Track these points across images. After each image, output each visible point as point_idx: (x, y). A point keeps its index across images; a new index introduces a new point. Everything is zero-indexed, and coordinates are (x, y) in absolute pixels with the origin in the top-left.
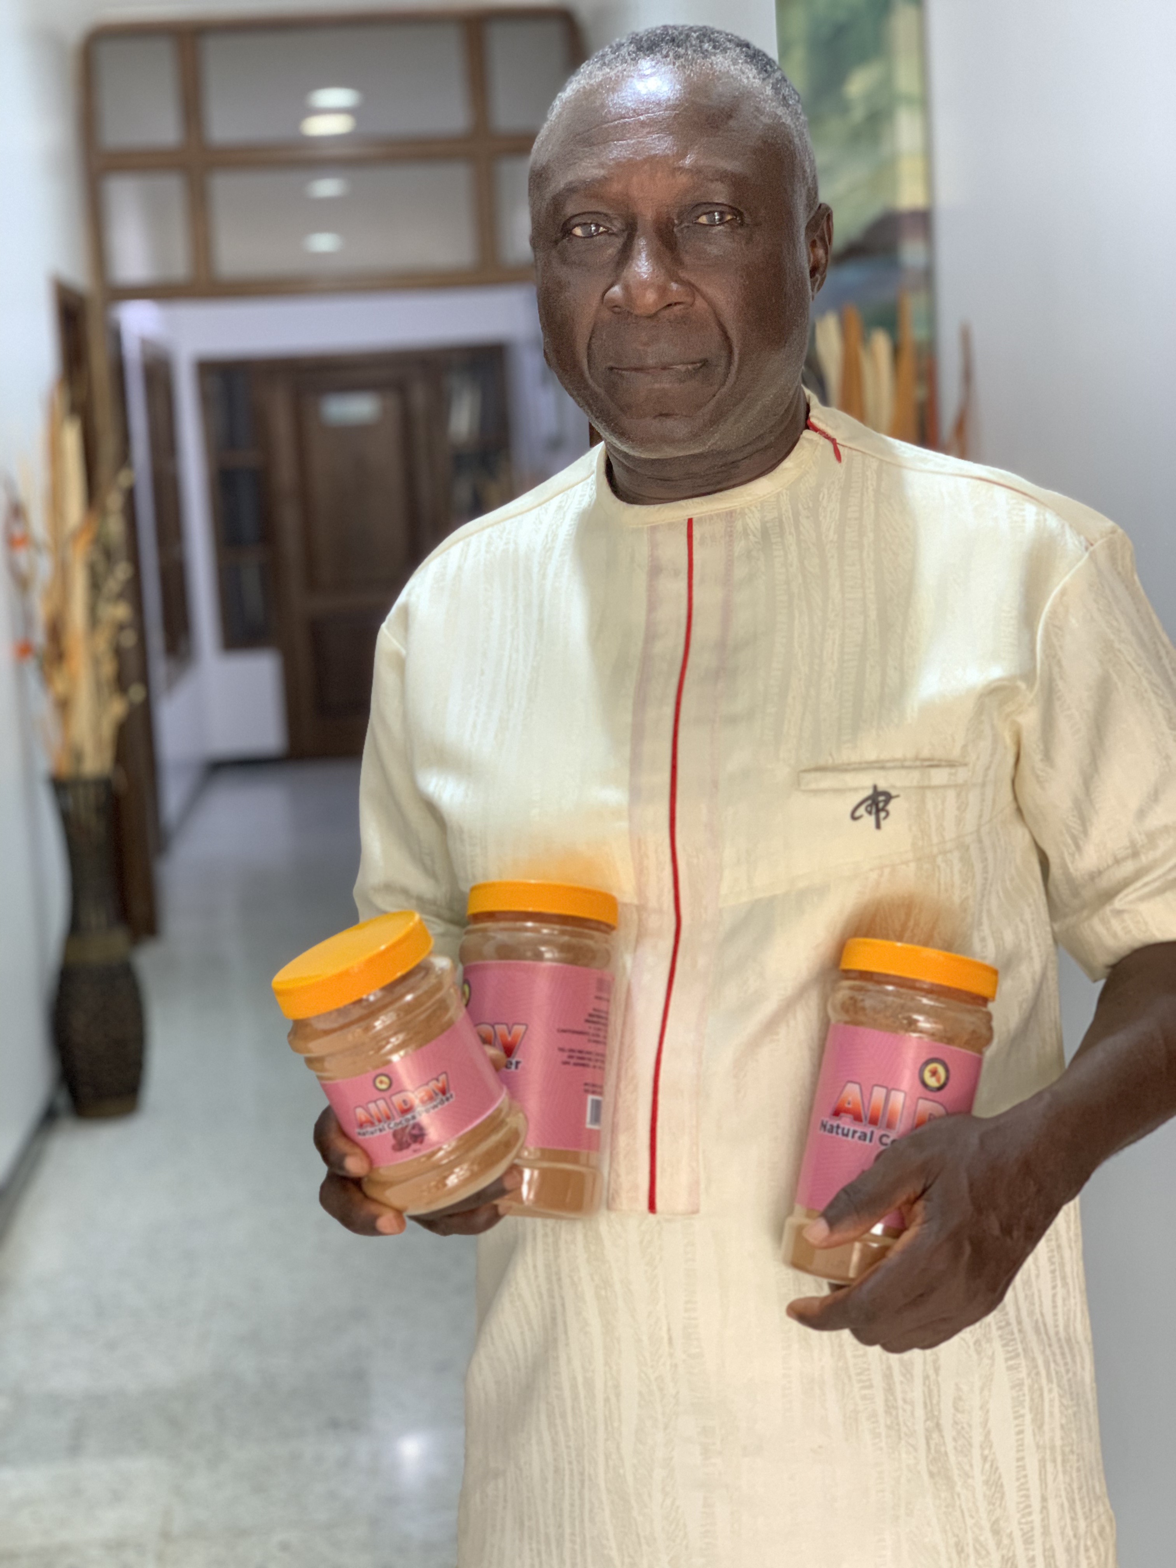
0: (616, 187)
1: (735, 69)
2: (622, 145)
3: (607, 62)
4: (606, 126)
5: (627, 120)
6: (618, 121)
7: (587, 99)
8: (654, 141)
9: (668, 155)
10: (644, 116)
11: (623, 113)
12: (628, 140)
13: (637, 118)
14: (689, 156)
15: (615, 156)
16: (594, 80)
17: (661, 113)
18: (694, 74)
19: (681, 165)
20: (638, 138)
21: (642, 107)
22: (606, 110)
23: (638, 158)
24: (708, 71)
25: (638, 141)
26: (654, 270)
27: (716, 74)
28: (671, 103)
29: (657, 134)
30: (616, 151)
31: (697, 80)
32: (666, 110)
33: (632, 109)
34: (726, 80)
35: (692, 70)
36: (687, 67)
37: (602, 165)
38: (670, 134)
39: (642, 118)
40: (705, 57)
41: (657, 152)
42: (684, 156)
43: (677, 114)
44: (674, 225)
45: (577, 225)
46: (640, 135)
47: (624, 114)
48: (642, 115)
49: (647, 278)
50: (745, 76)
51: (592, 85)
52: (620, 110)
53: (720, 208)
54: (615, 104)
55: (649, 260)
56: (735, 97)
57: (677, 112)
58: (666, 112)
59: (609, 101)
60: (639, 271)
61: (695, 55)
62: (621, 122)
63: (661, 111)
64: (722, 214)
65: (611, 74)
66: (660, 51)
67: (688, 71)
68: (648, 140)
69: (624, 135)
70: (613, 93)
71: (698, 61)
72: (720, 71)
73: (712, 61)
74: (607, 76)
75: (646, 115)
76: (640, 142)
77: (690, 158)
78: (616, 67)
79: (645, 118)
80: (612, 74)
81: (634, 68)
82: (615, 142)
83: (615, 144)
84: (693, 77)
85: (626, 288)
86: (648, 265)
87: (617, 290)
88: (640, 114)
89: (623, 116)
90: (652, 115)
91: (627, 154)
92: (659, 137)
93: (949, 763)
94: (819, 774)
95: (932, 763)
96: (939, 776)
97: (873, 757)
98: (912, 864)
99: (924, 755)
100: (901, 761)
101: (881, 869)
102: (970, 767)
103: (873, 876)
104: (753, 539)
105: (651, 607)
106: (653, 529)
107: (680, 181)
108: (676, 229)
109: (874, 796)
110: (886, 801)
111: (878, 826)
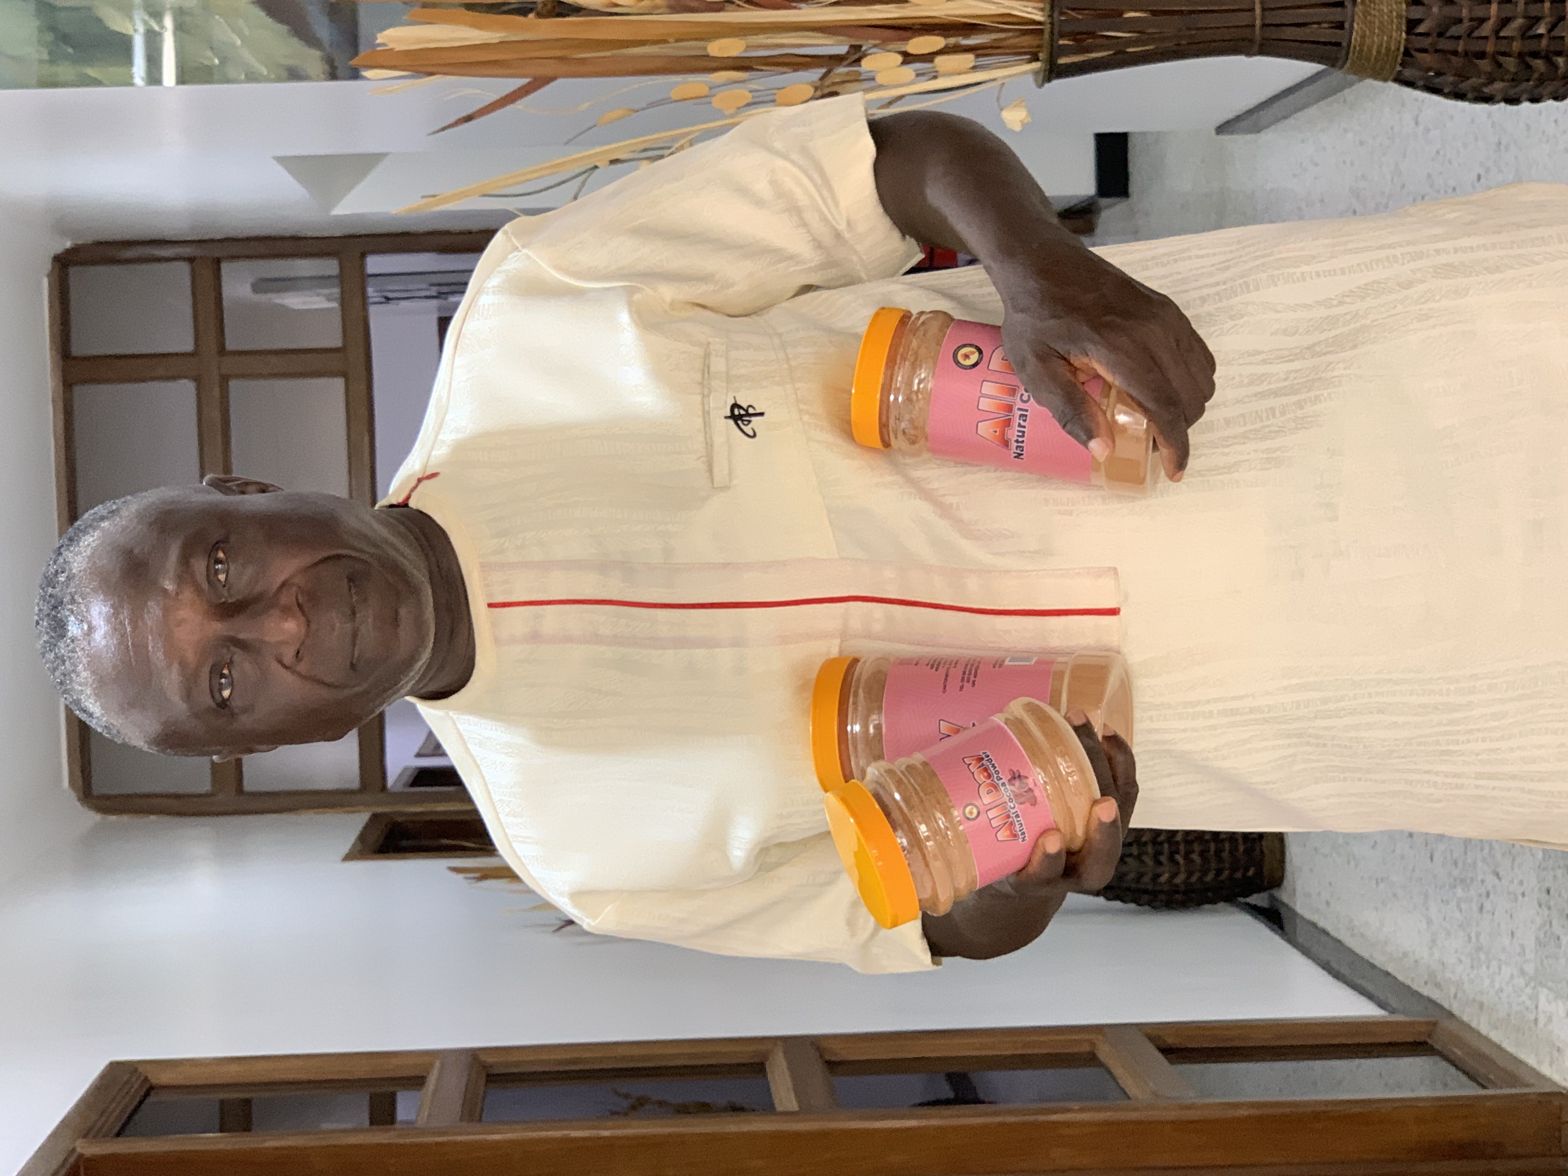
2: (153, 647)
4: (134, 663)
5: (129, 644)
6: (130, 651)
8: (151, 617)
9: (164, 604)
11: (123, 648)
12: (149, 641)
13: (128, 634)
14: (165, 586)
15: (162, 654)
16: (87, 677)
18: (89, 585)
19: (174, 592)
20: (146, 632)
21: (118, 630)
22: (119, 664)
24: (87, 574)
27: (89, 567)
28: (116, 603)
29: (144, 614)
30: (157, 652)
31: (95, 581)
32: (123, 607)
33: (120, 638)
34: (95, 557)
35: (86, 587)
36: (83, 592)
37: (169, 668)
38: (145, 602)
40: (73, 578)
41: (160, 613)
42: (165, 592)
43: (127, 598)
45: (222, 695)
48: (126, 629)
50: (91, 543)
52: (120, 650)
53: (212, 565)
56: (111, 550)
59: (111, 661)
63: (123, 612)
64: (218, 562)
66: (65, 616)
67: (87, 591)
68: (149, 622)
69: (143, 646)
70: (103, 657)
71: (77, 582)
72: (87, 564)
73: (77, 572)
75: (126, 626)
76: (151, 631)
79: (129, 627)
82: (149, 654)
84: (92, 585)
88: (124, 631)
89: (126, 647)
90: (126, 620)
91: (161, 642)
92: (147, 613)
93: (707, 356)
94: (716, 470)
95: (706, 369)
96: (718, 365)
97: (700, 421)
98: (798, 385)
99: (698, 376)
100: (703, 396)
101: (800, 411)
102: (710, 340)
103: (806, 418)
104: (506, 545)
105: (569, 639)
106: (497, 641)
107: (188, 593)
108: (230, 601)
109: (735, 418)
110: (740, 407)
111: (762, 414)
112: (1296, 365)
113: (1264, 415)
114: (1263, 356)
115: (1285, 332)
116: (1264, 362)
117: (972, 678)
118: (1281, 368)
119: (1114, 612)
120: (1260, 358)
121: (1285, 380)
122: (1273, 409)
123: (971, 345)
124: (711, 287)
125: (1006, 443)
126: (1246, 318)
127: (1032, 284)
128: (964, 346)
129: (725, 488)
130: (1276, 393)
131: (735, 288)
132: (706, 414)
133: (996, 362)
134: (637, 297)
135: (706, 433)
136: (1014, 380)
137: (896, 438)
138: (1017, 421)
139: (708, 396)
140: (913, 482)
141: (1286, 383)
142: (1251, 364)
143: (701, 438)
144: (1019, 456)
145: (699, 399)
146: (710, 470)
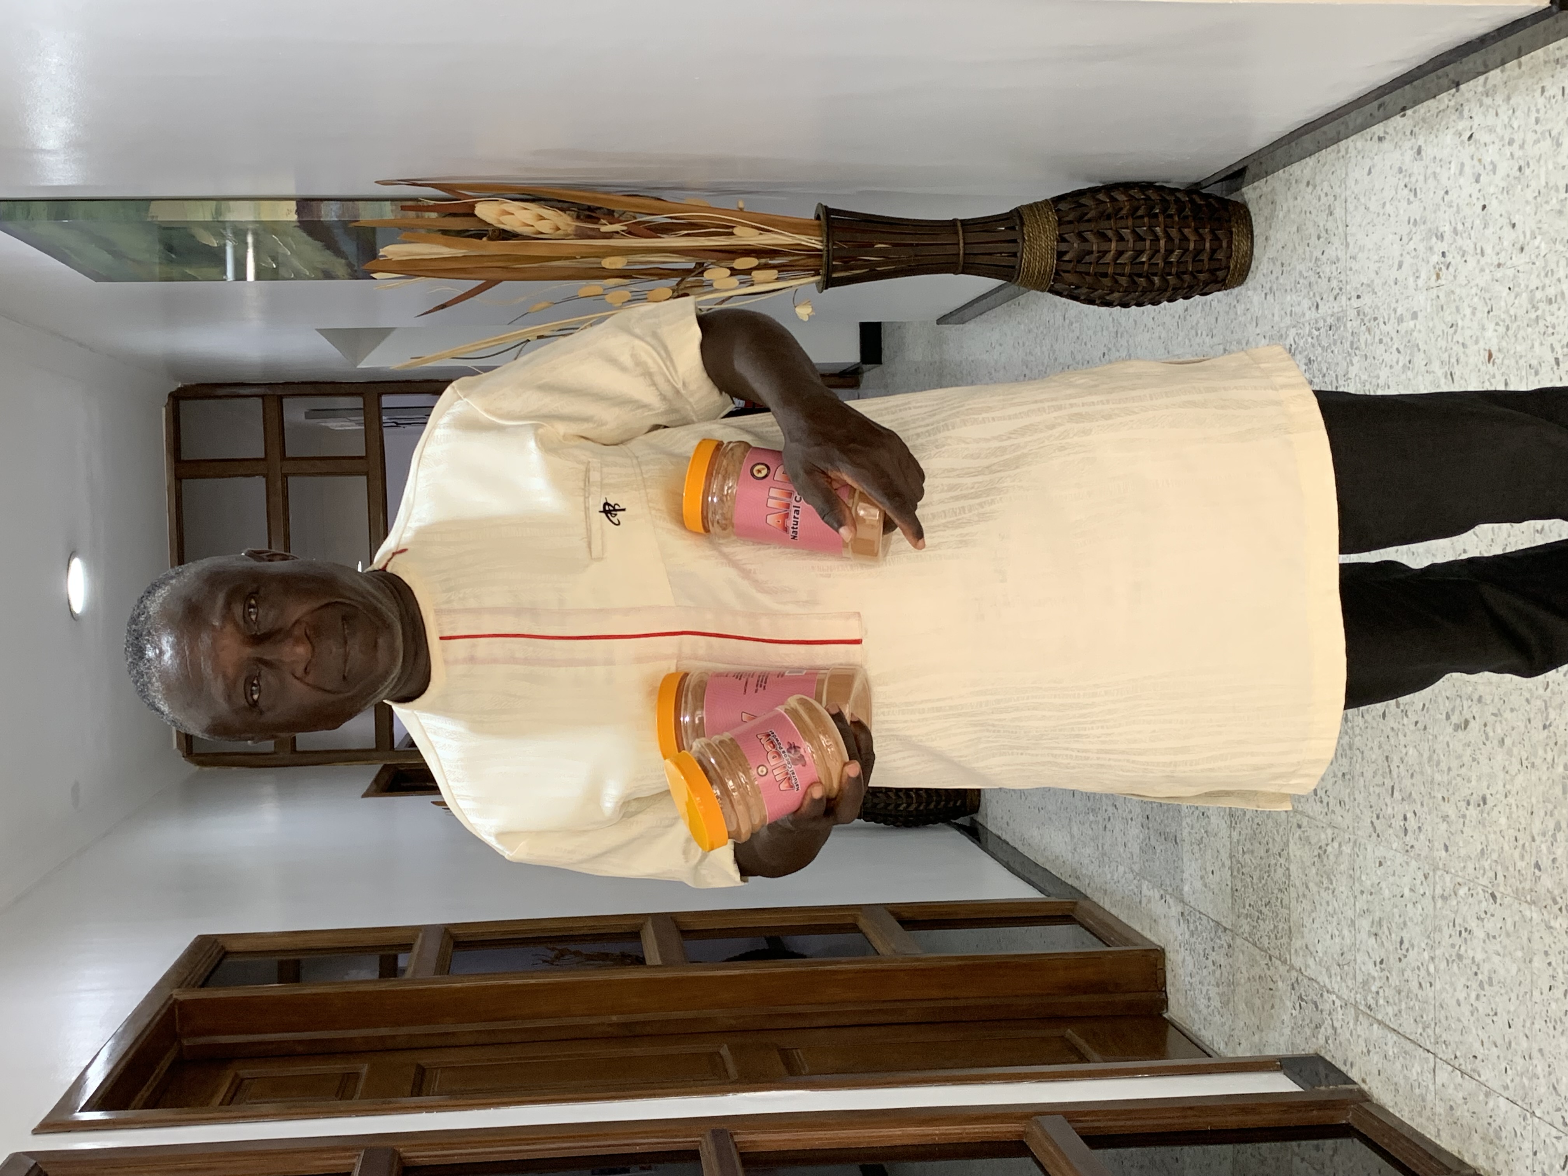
1: (158, 601)
2: (204, 665)
4: (190, 675)
5: (187, 663)
7: (172, 691)
8: (203, 645)
9: (212, 635)
10: (185, 653)
11: (182, 664)
12: (201, 661)
13: (187, 657)
14: (214, 623)
15: (211, 670)
18: (160, 622)
19: (219, 627)
20: (200, 655)
21: (180, 654)
22: (180, 676)
23: (212, 655)
24: (158, 616)
25: (202, 655)
26: (285, 645)
27: (161, 610)
28: (179, 634)
29: (198, 643)
30: (207, 668)
31: (165, 620)
33: (180, 661)
34: (166, 605)
35: (158, 624)
36: (155, 628)
37: (215, 679)
38: (199, 634)
40: (149, 618)
41: (210, 642)
42: (213, 627)
43: (186, 630)
44: (256, 635)
46: (198, 654)
50: (163, 595)
51: (163, 688)
52: (181, 666)
53: (247, 609)
54: (177, 671)
56: (177, 600)
57: (184, 630)
58: (184, 637)
59: (175, 676)
61: (148, 624)
62: (189, 667)
63: (183, 642)
64: (251, 606)
66: (142, 646)
67: (158, 626)
68: (201, 647)
69: (197, 664)
70: (169, 673)
71: (151, 623)
72: (159, 608)
73: (152, 614)
74: (157, 678)
75: (185, 651)
76: (203, 653)
80: (156, 675)
81: (153, 661)
83: (203, 669)
84: (162, 623)
88: (183, 655)
89: (185, 665)
90: (185, 647)
91: (209, 662)
92: (200, 641)
93: (587, 471)
94: (593, 546)
95: (587, 479)
96: (595, 476)
97: (583, 513)
98: (648, 490)
99: (581, 484)
100: (585, 498)
101: (650, 507)
102: (590, 460)
103: (653, 512)
104: (453, 597)
105: (495, 661)
106: (446, 662)
107: (229, 628)
108: (258, 634)
109: (605, 511)
110: (609, 505)
111: (624, 510)
112: (980, 478)
113: (958, 511)
114: (958, 472)
115: (971, 457)
116: (958, 476)
117: (763, 684)
118: (968, 481)
119: (858, 642)
120: (955, 473)
121: (973, 488)
122: (963, 508)
123: (762, 464)
124: (591, 425)
125: (786, 529)
126: (946, 447)
127: (802, 423)
128: (758, 464)
129: (599, 559)
130: (965, 497)
131: (608, 426)
132: (587, 509)
133: (779, 475)
134: (540, 431)
135: (587, 523)
136: (791, 487)
137: (713, 525)
138: (792, 514)
139: (589, 498)
140: (725, 556)
141: (972, 491)
142: (949, 477)
143: (583, 525)
144: (794, 537)
145: (582, 499)
146: (590, 547)
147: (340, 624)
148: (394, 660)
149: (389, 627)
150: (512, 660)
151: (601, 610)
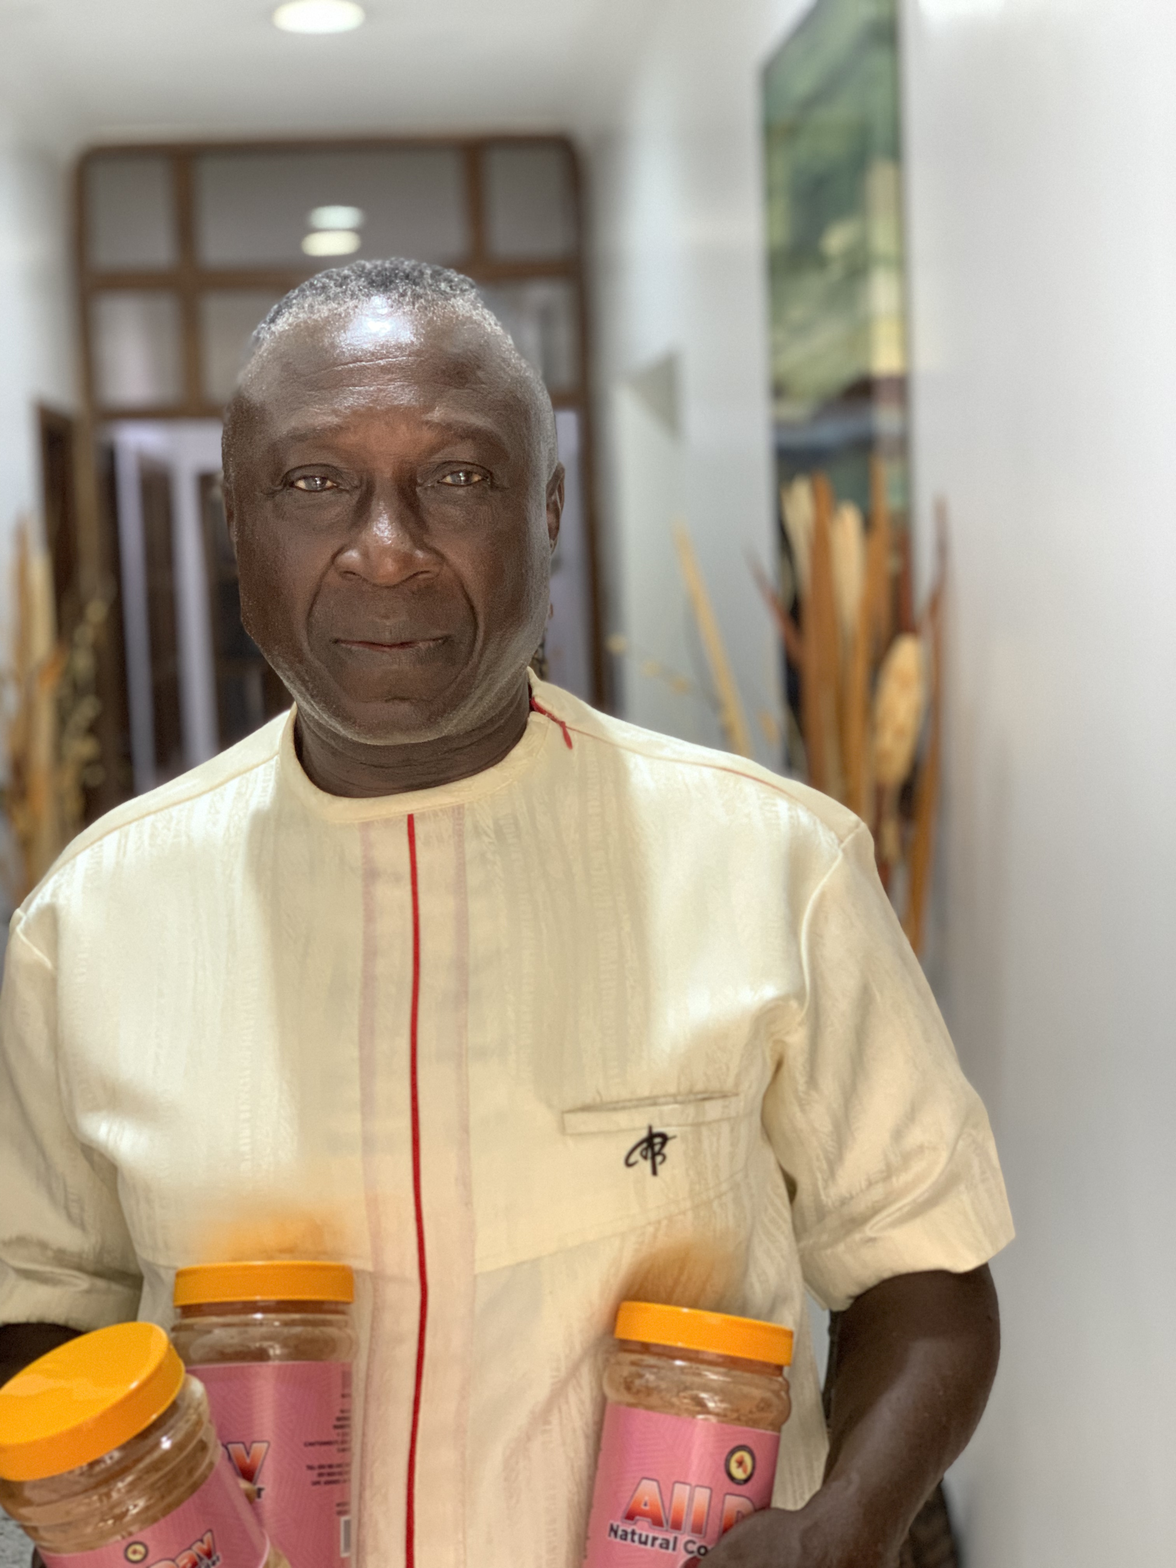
0: (350, 439)
1: (477, 314)
2: (359, 393)
3: (331, 295)
4: (340, 368)
5: (364, 363)
6: (354, 364)
7: (312, 337)
8: (396, 390)
9: (414, 407)
10: (384, 360)
11: (359, 355)
12: (367, 387)
13: (377, 362)
14: (437, 408)
15: (351, 404)
16: (318, 314)
17: (405, 358)
18: (437, 317)
19: (429, 419)
20: (378, 385)
21: (381, 350)
22: (338, 351)
23: (378, 407)
24: (451, 315)
25: (378, 389)
26: (398, 535)
27: (459, 319)
28: (415, 348)
29: (400, 381)
30: (353, 398)
31: (442, 324)
32: (409, 355)
33: (370, 351)
34: (471, 326)
35: (434, 313)
36: (428, 309)
37: (335, 412)
38: (415, 383)
39: (382, 362)
40: (447, 299)
41: (401, 403)
42: (429, 408)
43: (422, 361)
44: (416, 484)
45: (300, 479)
46: (381, 382)
47: (361, 356)
48: (381, 359)
49: (391, 544)
50: (487, 323)
51: (316, 321)
52: (356, 352)
53: (464, 467)
54: (349, 344)
55: (393, 523)
56: (481, 345)
57: (422, 359)
58: (410, 358)
59: (341, 341)
60: (382, 535)
61: (435, 296)
62: (357, 365)
63: (403, 356)
64: (468, 474)
65: (339, 310)
66: (396, 288)
67: (429, 313)
68: (391, 387)
69: (360, 380)
70: (345, 332)
71: (440, 303)
72: (463, 315)
73: (453, 303)
74: (335, 312)
75: (387, 360)
76: (380, 390)
77: (439, 411)
78: (345, 302)
79: (385, 363)
80: (341, 309)
81: (367, 305)
82: (351, 388)
83: (350, 390)
84: (437, 320)
85: (365, 555)
86: (392, 529)
87: (353, 556)
88: (379, 357)
89: (359, 359)
90: (394, 360)
91: (366, 402)
92: (403, 385)
93: (724, 1095)
94: (586, 1115)
95: (708, 1096)
96: (713, 1110)
97: (646, 1093)
98: (690, 1214)
99: (699, 1087)
100: (674, 1096)
101: (659, 1222)
102: (742, 1096)
103: (651, 1229)
104: (486, 839)
105: (369, 917)
106: (366, 826)
107: (428, 436)
108: (418, 489)
109: (651, 1137)
110: (665, 1145)
111: (654, 1172)
117: (323, 1479)
123: (754, 1468)
124: (801, 1086)
125: (630, 1515)
128: (754, 1461)
129: (563, 1129)
131: (799, 1114)
132: (654, 1100)
133: (735, 1504)
135: (630, 1100)
136: (712, 1531)
137: (633, 1363)
138: (661, 1534)
139: (676, 1102)
140: (575, 1369)
143: (625, 1094)
144: (614, 1534)
145: (672, 1090)
146: (586, 1108)
147: (438, 633)
148: (371, 729)
149: (431, 721)
150: (371, 953)
151: (465, 1129)
